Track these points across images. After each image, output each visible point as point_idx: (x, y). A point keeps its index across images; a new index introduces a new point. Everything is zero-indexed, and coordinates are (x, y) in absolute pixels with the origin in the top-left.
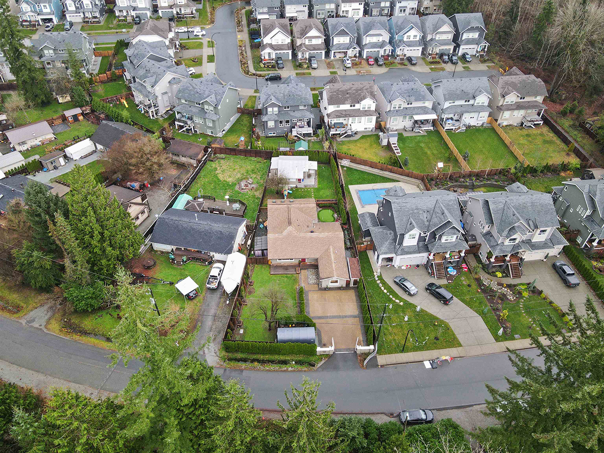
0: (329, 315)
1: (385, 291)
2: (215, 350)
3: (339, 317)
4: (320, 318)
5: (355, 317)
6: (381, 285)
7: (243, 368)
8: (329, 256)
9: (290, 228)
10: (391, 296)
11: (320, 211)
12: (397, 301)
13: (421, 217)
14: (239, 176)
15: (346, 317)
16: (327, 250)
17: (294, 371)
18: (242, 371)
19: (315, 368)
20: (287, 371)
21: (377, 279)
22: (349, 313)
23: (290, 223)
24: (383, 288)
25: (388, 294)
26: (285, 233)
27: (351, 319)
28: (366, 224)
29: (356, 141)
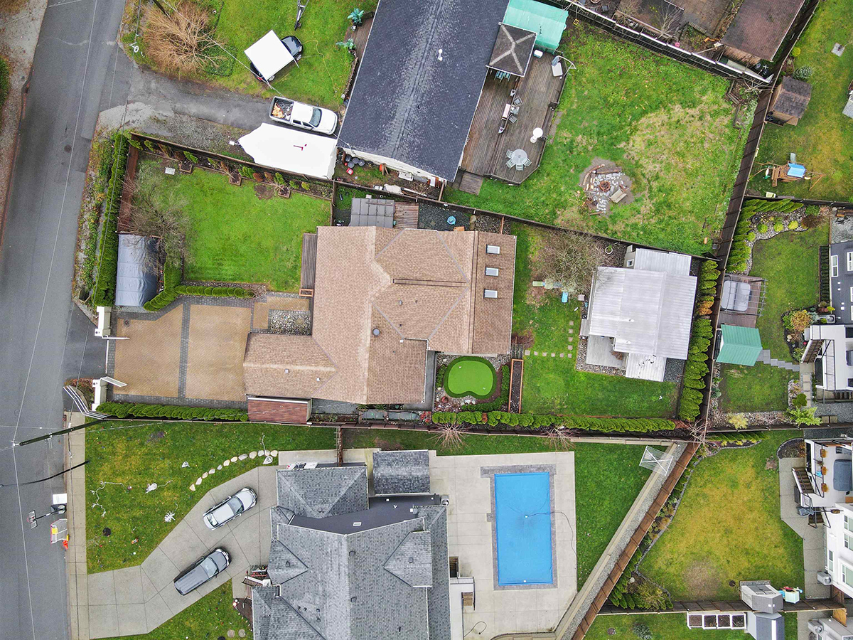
0: (190, 340)
1: (227, 463)
2: (133, 122)
3: (183, 360)
4: (186, 322)
5: (181, 389)
6: (242, 457)
7: (91, 172)
8: (309, 361)
9: (386, 279)
10: (212, 471)
11: (490, 366)
12: (199, 481)
13: (308, 596)
14: (650, 167)
15: (183, 373)
16: (327, 361)
17: (76, 262)
18: (85, 170)
19: (76, 299)
20: (78, 247)
21: (261, 453)
22: (190, 381)
23: (402, 282)
24: (234, 459)
25: (220, 468)
26: (377, 268)
27: (177, 383)
28: (389, 464)
29: (774, 512)
